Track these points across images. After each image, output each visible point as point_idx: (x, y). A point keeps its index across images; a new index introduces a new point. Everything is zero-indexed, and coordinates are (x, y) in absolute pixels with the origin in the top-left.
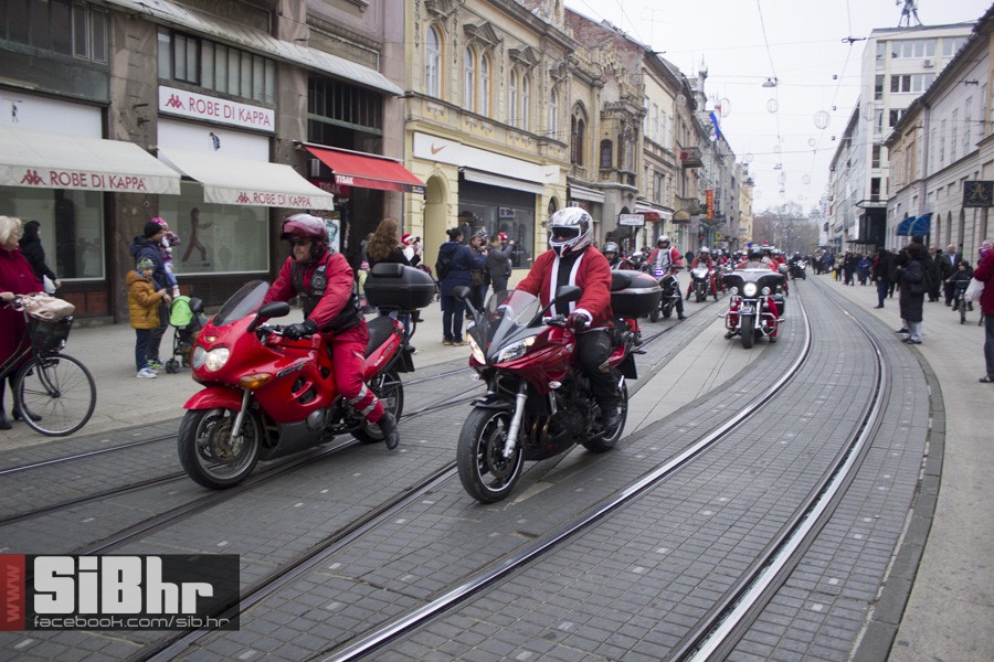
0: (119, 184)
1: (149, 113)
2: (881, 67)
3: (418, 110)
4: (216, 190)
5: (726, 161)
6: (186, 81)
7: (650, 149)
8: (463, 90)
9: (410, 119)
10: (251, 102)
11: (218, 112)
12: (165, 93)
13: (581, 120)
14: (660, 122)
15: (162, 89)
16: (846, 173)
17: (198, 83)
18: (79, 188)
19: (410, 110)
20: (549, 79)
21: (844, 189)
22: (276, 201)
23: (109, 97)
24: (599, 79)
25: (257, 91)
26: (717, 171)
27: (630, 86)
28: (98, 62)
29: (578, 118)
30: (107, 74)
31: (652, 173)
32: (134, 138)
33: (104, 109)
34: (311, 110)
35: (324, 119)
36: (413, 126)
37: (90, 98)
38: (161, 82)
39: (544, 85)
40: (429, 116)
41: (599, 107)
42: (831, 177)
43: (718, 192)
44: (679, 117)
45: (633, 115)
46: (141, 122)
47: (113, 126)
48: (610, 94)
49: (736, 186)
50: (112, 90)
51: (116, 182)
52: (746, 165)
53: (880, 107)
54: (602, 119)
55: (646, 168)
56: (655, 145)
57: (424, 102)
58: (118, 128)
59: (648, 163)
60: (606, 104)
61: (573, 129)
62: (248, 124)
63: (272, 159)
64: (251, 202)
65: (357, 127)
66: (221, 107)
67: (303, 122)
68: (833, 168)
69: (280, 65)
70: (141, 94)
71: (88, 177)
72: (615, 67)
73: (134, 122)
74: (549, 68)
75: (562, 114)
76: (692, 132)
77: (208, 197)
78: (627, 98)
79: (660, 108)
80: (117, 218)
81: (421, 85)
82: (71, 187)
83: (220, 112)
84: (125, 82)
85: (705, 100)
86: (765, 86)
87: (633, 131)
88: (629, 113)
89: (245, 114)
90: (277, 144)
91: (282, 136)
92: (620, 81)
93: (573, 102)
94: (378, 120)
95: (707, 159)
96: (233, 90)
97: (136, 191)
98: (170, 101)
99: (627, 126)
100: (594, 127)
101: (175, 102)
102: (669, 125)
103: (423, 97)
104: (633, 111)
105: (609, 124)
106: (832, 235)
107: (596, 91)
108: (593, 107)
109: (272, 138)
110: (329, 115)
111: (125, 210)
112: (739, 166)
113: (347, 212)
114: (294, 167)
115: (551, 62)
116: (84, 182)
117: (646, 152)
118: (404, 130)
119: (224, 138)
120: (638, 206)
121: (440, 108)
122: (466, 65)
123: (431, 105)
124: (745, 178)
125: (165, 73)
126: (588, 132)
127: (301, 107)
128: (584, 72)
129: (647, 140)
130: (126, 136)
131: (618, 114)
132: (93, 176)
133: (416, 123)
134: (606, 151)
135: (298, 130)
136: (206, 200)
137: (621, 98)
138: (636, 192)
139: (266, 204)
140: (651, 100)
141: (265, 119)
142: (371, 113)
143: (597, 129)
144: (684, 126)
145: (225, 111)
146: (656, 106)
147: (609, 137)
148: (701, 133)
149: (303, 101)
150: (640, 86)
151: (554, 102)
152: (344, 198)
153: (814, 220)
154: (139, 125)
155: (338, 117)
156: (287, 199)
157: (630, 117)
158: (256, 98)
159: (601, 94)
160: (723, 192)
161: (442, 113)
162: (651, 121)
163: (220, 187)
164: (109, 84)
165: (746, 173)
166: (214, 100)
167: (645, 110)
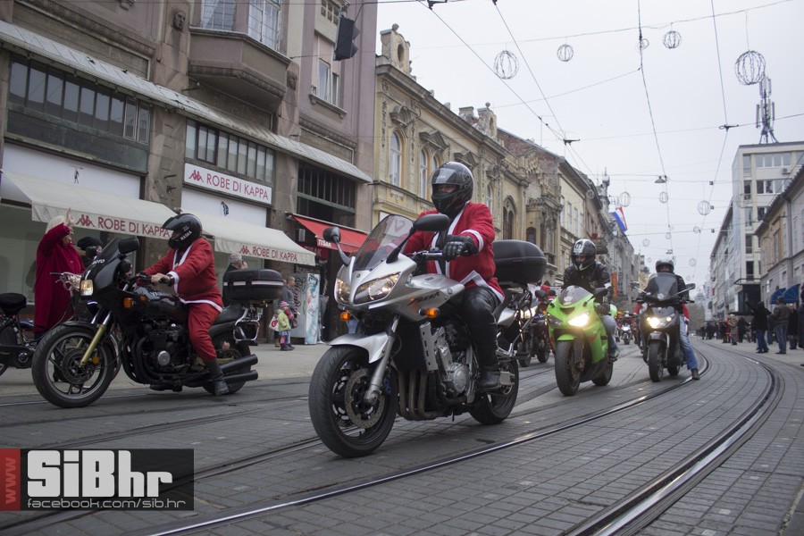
0: (149, 231)
1: (176, 182)
2: (748, 175)
3: (383, 195)
4: (224, 242)
5: (626, 253)
6: (205, 161)
7: (566, 237)
8: (419, 183)
9: (377, 202)
10: (255, 180)
11: (228, 186)
12: (190, 169)
13: (511, 212)
14: (573, 216)
15: (187, 166)
16: (725, 260)
17: (215, 163)
18: (119, 231)
19: (377, 195)
20: (485, 177)
21: (724, 274)
22: (270, 255)
23: (147, 168)
24: (525, 180)
25: (259, 172)
26: (620, 260)
27: (549, 187)
28: (142, 142)
29: (508, 210)
30: (148, 152)
31: (568, 257)
32: (163, 201)
33: (143, 178)
34: (300, 189)
35: (310, 197)
36: (379, 207)
37: (133, 169)
38: (186, 160)
39: (482, 182)
40: (391, 200)
41: (525, 202)
42: (712, 266)
43: (621, 274)
44: (588, 214)
45: (552, 209)
46: (169, 189)
47: (148, 190)
48: (534, 192)
49: (635, 272)
50: (150, 164)
51: (147, 229)
52: (643, 256)
53: (750, 205)
54: (528, 211)
55: (563, 252)
56: (570, 234)
57: (388, 190)
58: (152, 192)
59: (564, 248)
60: (530, 200)
61: (504, 219)
62: (251, 197)
63: (269, 225)
64: (251, 254)
65: (336, 205)
66: (231, 182)
67: (294, 199)
68: (714, 256)
69: (278, 154)
70: (171, 168)
71: (127, 224)
72: (537, 172)
73: (165, 189)
74: (486, 169)
75: (496, 205)
76: (599, 227)
77: (218, 248)
78: (547, 196)
79: (573, 206)
80: (146, 259)
81: (386, 176)
82: (112, 230)
83: (230, 186)
84: (159, 159)
85: (608, 203)
86: (657, 182)
87: (552, 221)
88: (549, 207)
89: (249, 189)
90: (273, 214)
91: (276, 208)
92: (541, 183)
93: (505, 197)
94: (352, 202)
95: (611, 248)
96: (241, 170)
97: (162, 237)
98: (193, 175)
99: (548, 218)
100: (521, 218)
101: (197, 176)
102: (580, 219)
103: (387, 186)
104: (552, 205)
105: (533, 215)
106: (715, 311)
107: (523, 189)
108: (520, 202)
109: (269, 209)
110: (314, 195)
111: (152, 256)
112: (637, 257)
113: (326, 271)
114: (286, 232)
115: (487, 165)
116: (123, 228)
117: (563, 239)
118: (372, 210)
119: (233, 207)
120: (557, 281)
121: (401, 195)
122: (421, 163)
123: (393, 192)
124: (642, 267)
125: (190, 155)
126: (517, 219)
127: (292, 187)
128: (513, 174)
129: (563, 230)
130: (157, 198)
131: (540, 208)
132: (130, 223)
133: (381, 205)
134: (531, 236)
135: (289, 204)
136: (216, 250)
137: (542, 196)
138: (556, 269)
139: (261, 257)
140: (566, 199)
141: (264, 194)
142: (347, 196)
143: (524, 219)
144: (592, 222)
145: (233, 186)
146: (570, 204)
147: (533, 225)
148: (607, 228)
149: (294, 182)
150: (557, 188)
151: (490, 196)
152: (323, 260)
153: (699, 302)
154: (168, 191)
155: (321, 197)
156: (279, 254)
157: (550, 211)
158: (258, 178)
159: (527, 192)
160: (625, 276)
161: (402, 199)
162: (566, 215)
163: (227, 240)
164: (148, 159)
165: (643, 263)
166: (226, 177)
167: (561, 207)
